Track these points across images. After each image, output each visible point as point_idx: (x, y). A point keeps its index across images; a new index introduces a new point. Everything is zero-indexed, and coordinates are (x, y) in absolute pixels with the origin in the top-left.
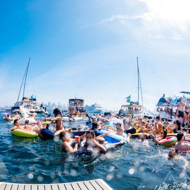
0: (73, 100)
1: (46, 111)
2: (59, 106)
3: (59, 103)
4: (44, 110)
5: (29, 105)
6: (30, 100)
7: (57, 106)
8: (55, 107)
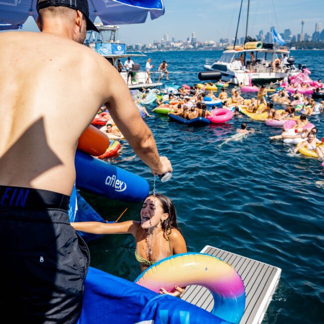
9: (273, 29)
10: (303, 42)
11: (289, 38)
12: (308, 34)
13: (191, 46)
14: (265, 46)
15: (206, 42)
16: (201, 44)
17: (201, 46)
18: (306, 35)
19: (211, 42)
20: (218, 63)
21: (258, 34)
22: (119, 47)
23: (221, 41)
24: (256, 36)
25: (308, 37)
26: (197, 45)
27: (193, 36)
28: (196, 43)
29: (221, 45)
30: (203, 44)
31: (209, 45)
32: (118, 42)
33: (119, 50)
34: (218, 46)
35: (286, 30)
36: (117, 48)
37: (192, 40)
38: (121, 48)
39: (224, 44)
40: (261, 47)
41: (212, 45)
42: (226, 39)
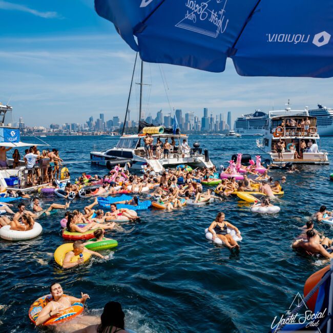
2: (203, 120)
3: (205, 110)
7: (200, 120)
8: (195, 122)
9: (101, 116)
10: (131, 128)
11: (118, 124)
12: (135, 121)
14: (166, 131)
15: (36, 128)
16: (30, 129)
17: (30, 132)
18: (133, 122)
19: (41, 128)
20: (115, 149)
21: (88, 120)
22: (13, 133)
23: (52, 127)
24: (87, 122)
25: (135, 123)
26: (26, 130)
27: (20, 121)
28: (24, 129)
29: (52, 130)
30: (32, 130)
31: (38, 131)
32: (10, 125)
33: (13, 136)
34: (49, 132)
35: (114, 117)
36: (10, 135)
37: (20, 125)
38: (14, 133)
39: (55, 130)
40: (163, 131)
41: (42, 130)
42: (56, 125)
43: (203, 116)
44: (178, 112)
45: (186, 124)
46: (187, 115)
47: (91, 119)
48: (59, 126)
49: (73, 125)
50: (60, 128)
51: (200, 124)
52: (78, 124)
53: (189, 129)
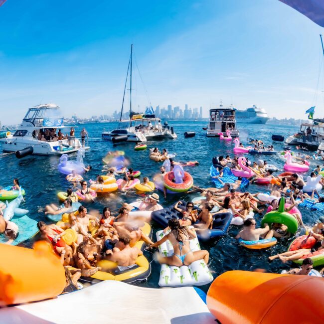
0: (216, 110)
1: (173, 133)
2: (186, 111)
3: (186, 106)
4: (169, 132)
5: (143, 126)
6: (143, 116)
7: (183, 111)
8: (180, 112)
13: (74, 122)
15: (84, 118)
17: (80, 121)
19: (87, 118)
21: (114, 112)
22: (59, 121)
27: (75, 115)
28: (77, 119)
31: (85, 120)
34: (91, 120)
39: (94, 119)
41: (87, 120)
43: (185, 109)
44: (170, 107)
45: (175, 114)
46: (175, 108)
47: (116, 112)
48: (96, 117)
49: (105, 116)
50: (98, 118)
51: (183, 114)
52: (108, 115)
53: (176, 117)
